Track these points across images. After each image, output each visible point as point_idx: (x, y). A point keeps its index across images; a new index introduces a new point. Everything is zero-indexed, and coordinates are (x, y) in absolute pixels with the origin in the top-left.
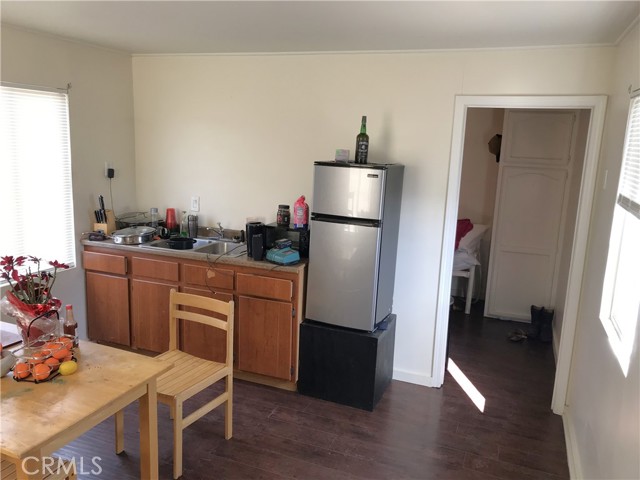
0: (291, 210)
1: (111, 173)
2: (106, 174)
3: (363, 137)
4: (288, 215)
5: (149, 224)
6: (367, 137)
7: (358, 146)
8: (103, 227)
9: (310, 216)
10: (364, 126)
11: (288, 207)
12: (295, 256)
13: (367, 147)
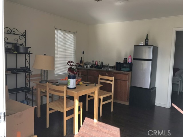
0: (127, 59)
1: (83, 53)
2: (82, 52)
3: (147, 39)
4: (126, 60)
5: (92, 64)
6: (148, 39)
7: (146, 41)
8: (81, 64)
9: (133, 59)
10: (147, 37)
11: (126, 58)
12: (129, 69)
13: (148, 42)
